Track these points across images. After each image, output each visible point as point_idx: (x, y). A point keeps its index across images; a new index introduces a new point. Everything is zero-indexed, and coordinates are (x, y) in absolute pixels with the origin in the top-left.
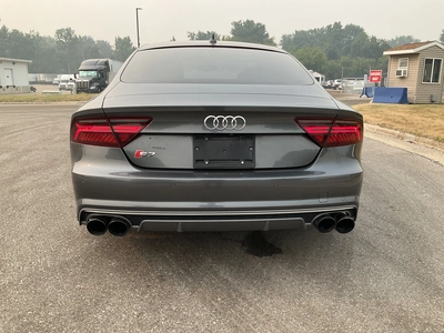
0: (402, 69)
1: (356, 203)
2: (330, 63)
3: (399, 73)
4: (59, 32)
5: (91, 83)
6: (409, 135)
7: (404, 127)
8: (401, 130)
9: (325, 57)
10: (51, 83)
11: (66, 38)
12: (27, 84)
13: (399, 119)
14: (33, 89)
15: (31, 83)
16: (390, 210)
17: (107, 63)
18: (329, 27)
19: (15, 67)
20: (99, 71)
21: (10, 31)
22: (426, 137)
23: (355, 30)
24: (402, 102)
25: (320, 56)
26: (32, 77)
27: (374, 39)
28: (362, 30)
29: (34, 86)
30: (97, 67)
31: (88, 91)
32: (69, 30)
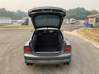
0: (91, 20)
1: (70, 60)
2: (77, 16)
3: (91, 21)
4: (18, 11)
5: (25, 23)
6: (89, 38)
7: (89, 36)
8: (88, 36)
9: (76, 15)
10: (16, 22)
11: (19, 12)
12: (11, 22)
13: (88, 34)
14: (12, 24)
15: (12, 22)
16: (80, 57)
17: (28, 18)
18: (77, 8)
19: (9, 19)
20: (26, 20)
21: (7, 11)
22: (93, 38)
23: (83, 9)
24: (91, 27)
25: (75, 15)
26: (12, 21)
27: (87, 11)
28: (84, 9)
29: (13, 23)
30: (26, 19)
31: (24, 25)
32: (20, 10)
